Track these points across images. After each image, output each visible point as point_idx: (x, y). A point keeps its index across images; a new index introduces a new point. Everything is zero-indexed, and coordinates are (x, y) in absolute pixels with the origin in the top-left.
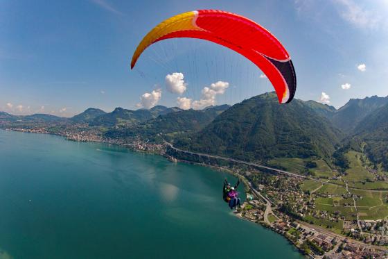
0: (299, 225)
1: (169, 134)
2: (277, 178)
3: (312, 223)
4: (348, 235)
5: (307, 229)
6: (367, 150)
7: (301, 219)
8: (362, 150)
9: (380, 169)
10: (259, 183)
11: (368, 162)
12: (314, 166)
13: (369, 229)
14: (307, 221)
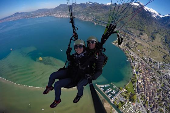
0: (130, 51)
1: (93, 14)
2: (129, 35)
3: (134, 52)
4: (143, 59)
5: (132, 53)
6: (166, 37)
7: (131, 49)
8: (164, 35)
9: (167, 46)
10: (122, 35)
11: (164, 41)
12: (142, 34)
13: (151, 61)
14: (133, 51)
